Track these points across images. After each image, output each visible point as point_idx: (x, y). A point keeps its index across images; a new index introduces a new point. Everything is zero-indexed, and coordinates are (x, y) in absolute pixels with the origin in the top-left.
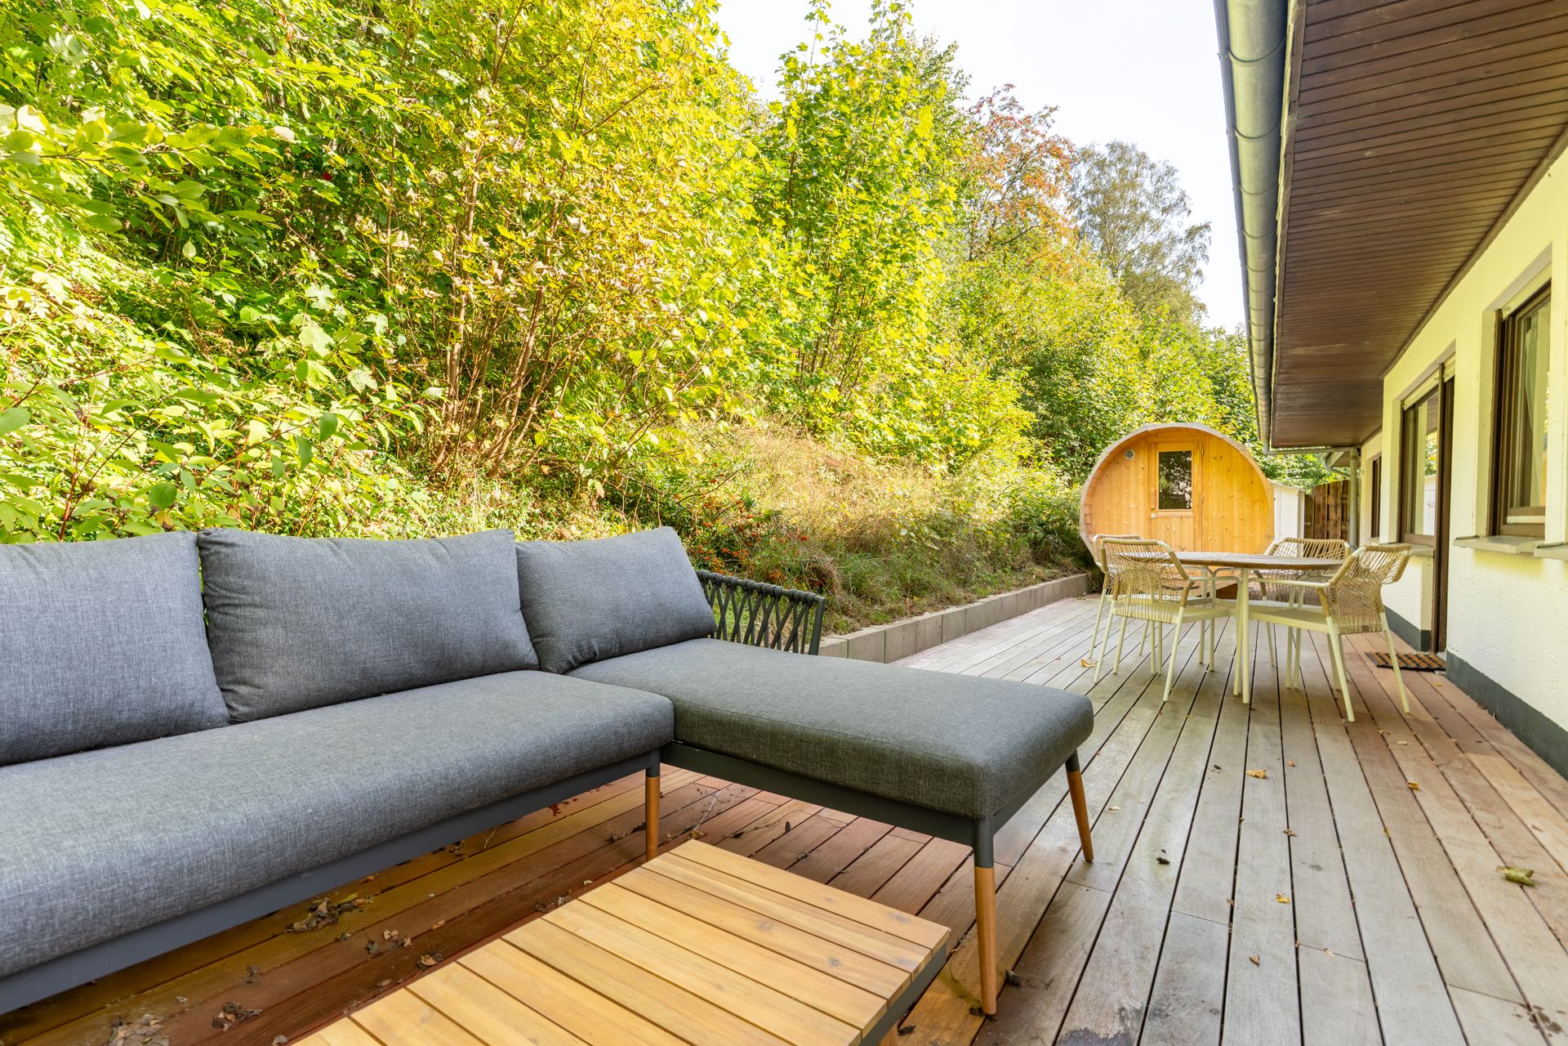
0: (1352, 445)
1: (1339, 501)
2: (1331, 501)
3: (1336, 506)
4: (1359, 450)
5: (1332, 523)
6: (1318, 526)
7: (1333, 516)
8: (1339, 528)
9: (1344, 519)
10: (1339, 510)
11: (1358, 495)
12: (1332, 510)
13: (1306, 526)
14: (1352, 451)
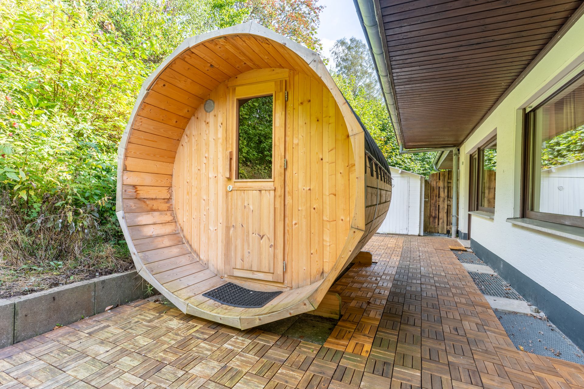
0: (454, 146)
1: (446, 184)
2: (441, 184)
3: (444, 188)
4: (459, 150)
5: (441, 199)
6: (433, 202)
7: (442, 194)
8: (446, 203)
9: (449, 197)
10: (446, 191)
11: (458, 180)
12: (441, 190)
13: (425, 201)
14: (454, 150)
